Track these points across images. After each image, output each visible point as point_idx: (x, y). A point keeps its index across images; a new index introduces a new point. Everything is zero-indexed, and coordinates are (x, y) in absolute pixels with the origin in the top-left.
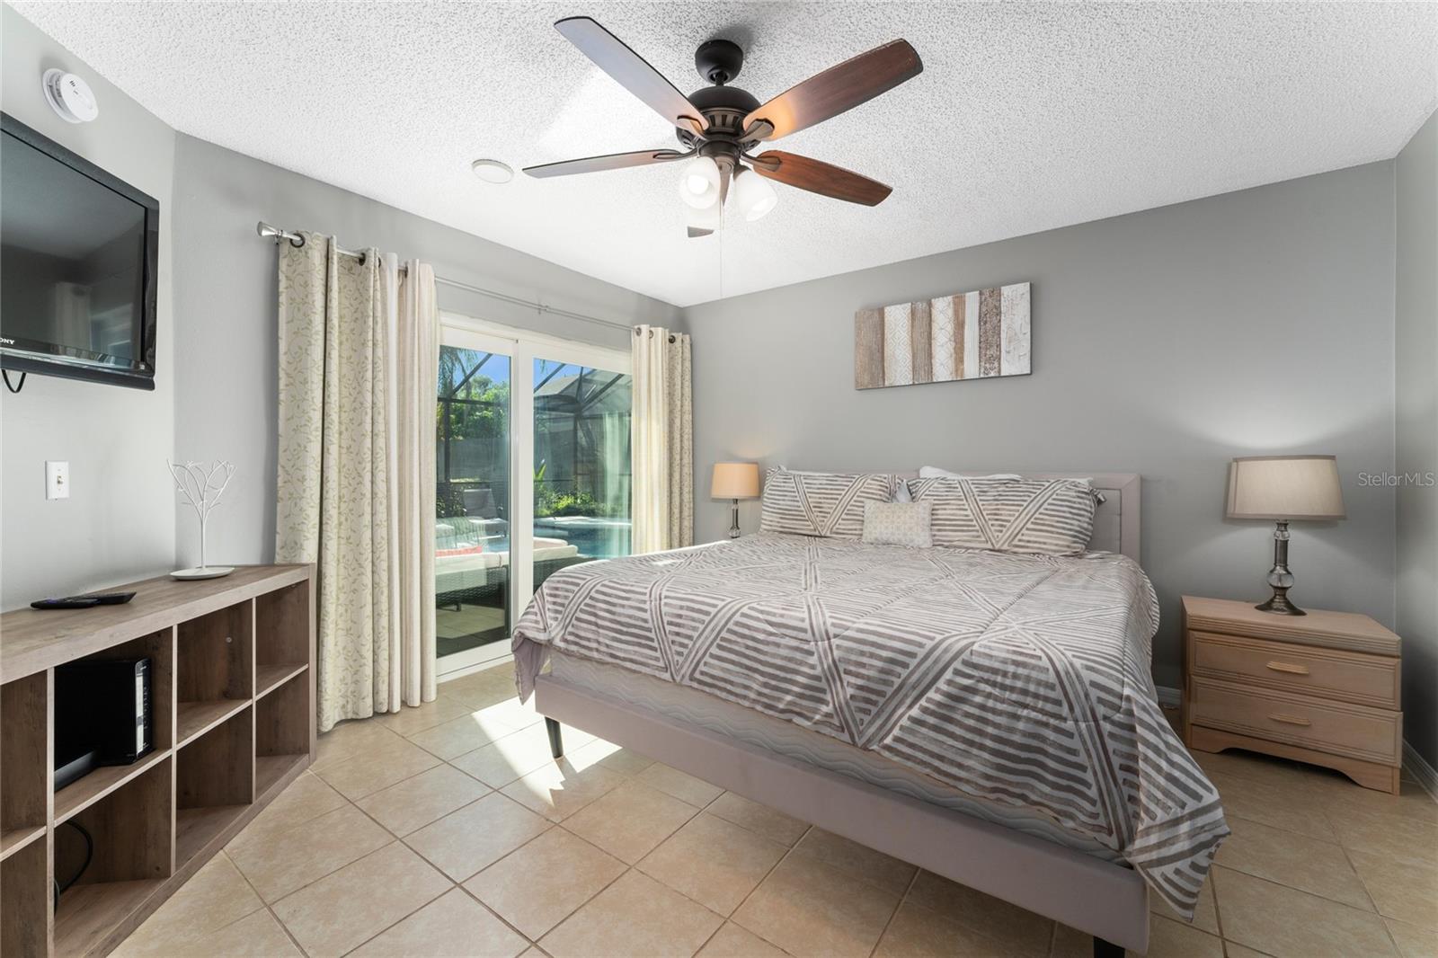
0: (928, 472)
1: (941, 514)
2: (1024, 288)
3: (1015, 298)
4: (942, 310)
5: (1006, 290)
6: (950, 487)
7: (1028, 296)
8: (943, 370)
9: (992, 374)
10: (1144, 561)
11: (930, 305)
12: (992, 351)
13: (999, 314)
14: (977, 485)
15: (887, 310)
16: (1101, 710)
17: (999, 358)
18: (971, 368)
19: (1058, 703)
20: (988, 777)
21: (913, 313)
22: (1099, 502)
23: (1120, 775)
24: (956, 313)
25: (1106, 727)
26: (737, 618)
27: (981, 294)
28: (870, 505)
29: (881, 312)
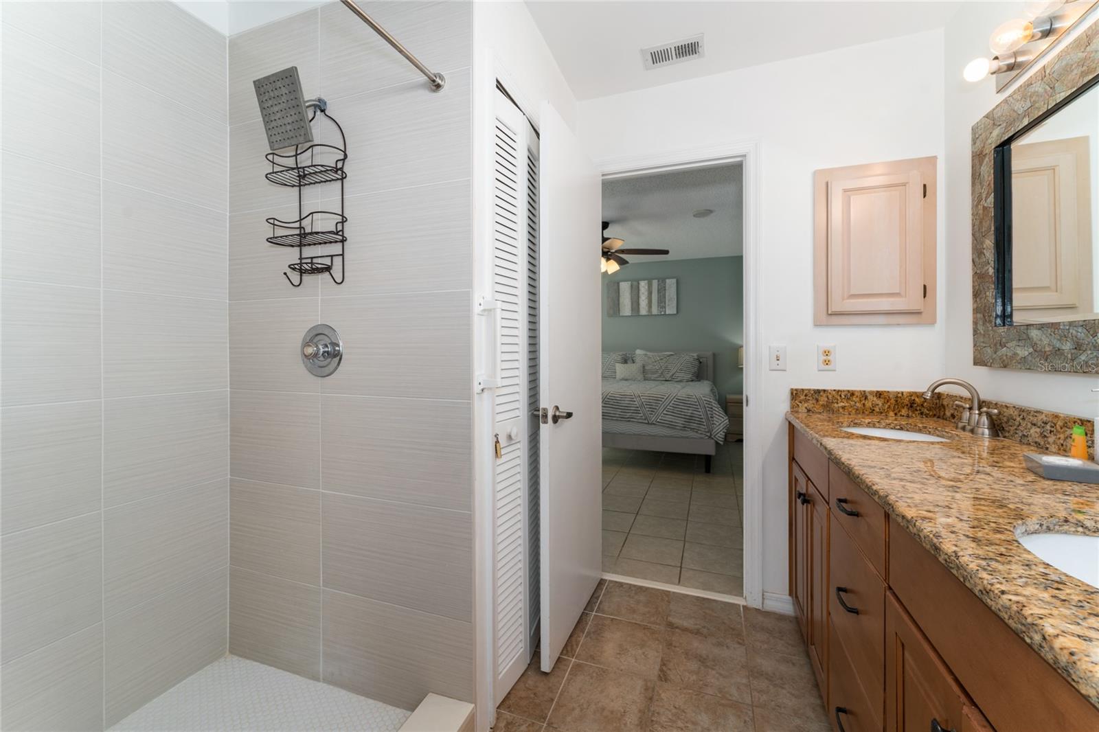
0: (638, 352)
1: (647, 368)
2: (674, 281)
3: (671, 284)
4: (643, 285)
5: (667, 281)
6: (649, 358)
7: (675, 284)
8: (643, 311)
9: (663, 313)
10: (715, 382)
11: (639, 283)
12: (663, 304)
13: (665, 290)
14: (659, 356)
15: (621, 283)
16: (706, 405)
17: (665, 307)
18: (655, 311)
19: (696, 402)
20: (682, 424)
21: (632, 286)
22: (701, 362)
23: (710, 419)
24: (649, 287)
25: (707, 409)
26: (610, 394)
27: (659, 281)
28: (617, 365)
29: (618, 284)
